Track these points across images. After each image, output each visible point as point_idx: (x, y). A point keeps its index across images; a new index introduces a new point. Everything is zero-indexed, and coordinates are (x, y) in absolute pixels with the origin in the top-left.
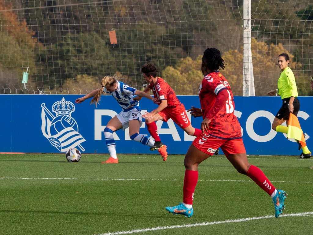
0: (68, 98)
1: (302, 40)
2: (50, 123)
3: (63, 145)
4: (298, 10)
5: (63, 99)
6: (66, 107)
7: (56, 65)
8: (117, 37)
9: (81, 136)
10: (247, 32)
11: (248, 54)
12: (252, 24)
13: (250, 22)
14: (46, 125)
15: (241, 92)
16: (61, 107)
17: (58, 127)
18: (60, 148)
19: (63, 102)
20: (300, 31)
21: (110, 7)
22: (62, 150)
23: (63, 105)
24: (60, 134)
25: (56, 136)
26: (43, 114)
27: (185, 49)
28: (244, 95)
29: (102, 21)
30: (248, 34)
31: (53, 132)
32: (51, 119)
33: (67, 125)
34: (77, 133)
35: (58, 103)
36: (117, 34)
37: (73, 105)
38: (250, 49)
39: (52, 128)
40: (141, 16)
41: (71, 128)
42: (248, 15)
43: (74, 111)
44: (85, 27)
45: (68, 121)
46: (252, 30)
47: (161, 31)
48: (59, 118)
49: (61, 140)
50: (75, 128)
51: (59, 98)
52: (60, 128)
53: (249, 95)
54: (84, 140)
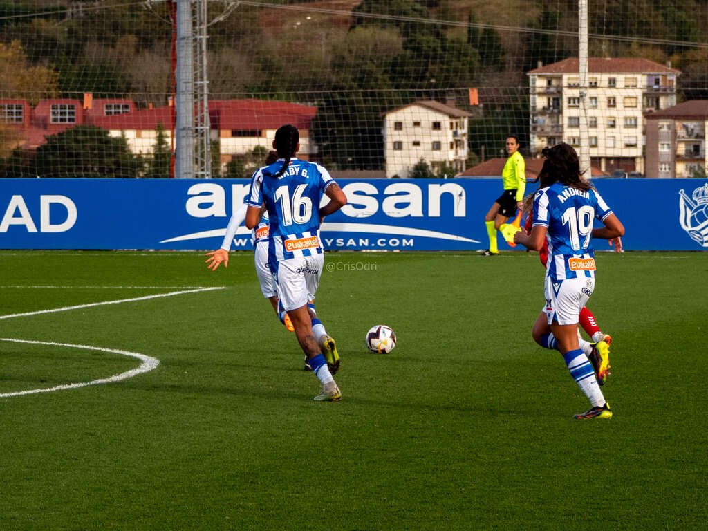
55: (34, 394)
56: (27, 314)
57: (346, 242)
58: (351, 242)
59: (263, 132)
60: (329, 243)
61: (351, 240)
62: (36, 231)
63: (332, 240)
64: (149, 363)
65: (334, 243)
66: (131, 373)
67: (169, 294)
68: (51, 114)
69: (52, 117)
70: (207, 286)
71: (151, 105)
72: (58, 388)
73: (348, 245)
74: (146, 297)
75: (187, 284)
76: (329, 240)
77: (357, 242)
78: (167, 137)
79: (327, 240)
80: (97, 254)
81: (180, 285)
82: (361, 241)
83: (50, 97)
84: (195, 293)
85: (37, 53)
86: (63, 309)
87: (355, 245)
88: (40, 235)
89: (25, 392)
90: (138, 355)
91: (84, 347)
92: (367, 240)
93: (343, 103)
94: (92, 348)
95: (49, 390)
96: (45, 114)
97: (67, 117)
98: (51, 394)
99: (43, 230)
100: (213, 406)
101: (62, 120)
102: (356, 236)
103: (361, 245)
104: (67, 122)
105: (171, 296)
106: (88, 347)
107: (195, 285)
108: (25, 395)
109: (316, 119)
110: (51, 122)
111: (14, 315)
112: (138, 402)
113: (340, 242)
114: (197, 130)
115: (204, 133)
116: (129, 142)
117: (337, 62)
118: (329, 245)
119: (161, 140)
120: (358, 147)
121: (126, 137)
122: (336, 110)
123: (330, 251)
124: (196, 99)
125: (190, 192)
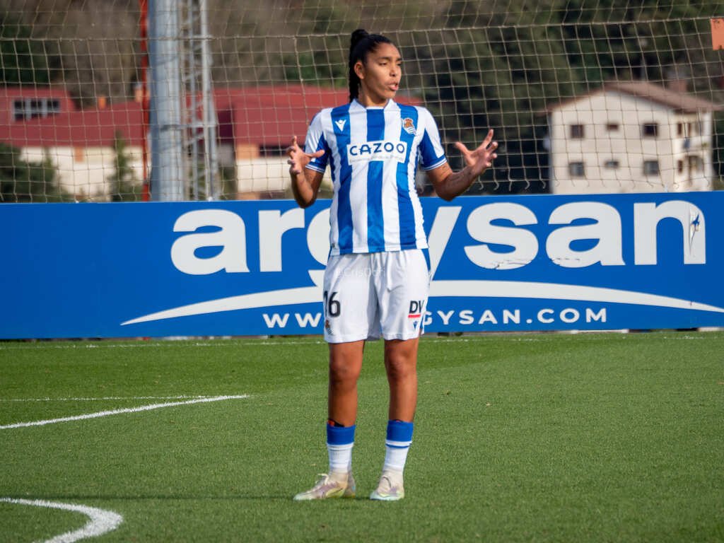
57: (477, 316)
58: (488, 316)
60: (446, 319)
61: (488, 312)
63: (451, 313)
64: (103, 521)
65: (455, 318)
67: (141, 409)
71: (103, 101)
73: (481, 322)
74: (95, 415)
75: (173, 392)
76: (446, 313)
77: (499, 317)
78: (134, 159)
79: (441, 313)
82: (506, 314)
87: (495, 322)
90: (81, 508)
92: (517, 312)
102: (497, 305)
103: (506, 321)
105: (145, 411)
107: (190, 393)
113: (466, 317)
114: (190, 131)
115: (205, 135)
116: (61, 172)
117: (458, 16)
118: (446, 322)
119: (121, 164)
120: (502, 175)
121: (55, 162)
122: (461, 108)
123: (446, 334)
124: (187, 74)
125: (179, 225)
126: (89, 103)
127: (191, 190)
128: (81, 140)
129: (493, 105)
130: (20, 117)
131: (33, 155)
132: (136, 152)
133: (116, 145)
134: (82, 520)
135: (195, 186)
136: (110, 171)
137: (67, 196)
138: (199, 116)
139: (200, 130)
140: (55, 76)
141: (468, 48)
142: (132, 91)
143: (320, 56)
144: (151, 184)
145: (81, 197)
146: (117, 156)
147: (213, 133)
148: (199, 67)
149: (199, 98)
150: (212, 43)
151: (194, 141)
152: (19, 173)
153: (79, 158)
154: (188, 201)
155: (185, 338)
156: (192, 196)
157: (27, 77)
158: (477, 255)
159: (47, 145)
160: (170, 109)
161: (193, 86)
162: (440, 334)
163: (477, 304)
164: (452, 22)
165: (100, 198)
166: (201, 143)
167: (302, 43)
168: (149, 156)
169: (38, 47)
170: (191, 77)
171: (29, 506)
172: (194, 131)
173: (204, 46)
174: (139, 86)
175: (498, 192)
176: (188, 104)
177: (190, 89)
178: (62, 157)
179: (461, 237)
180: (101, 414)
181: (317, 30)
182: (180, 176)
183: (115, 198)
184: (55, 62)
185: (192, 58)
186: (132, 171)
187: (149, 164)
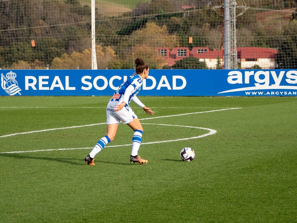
0: (13, 71)
1: (118, 44)
2: (5, 83)
3: (11, 92)
4: (116, 31)
5: (11, 71)
6: (13, 75)
7: (8, 56)
8: (35, 44)
9: (19, 88)
10: (94, 41)
11: (94, 50)
12: (96, 37)
13: (95, 36)
14: (4, 83)
15: (91, 68)
16: (10, 75)
17: (9, 84)
18: (10, 94)
19: (11, 73)
20: (117, 40)
21: (32, 30)
22: (11, 95)
23: (11, 74)
24: (10, 87)
25: (8, 88)
26: (2, 79)
27: (66, 49)
28: (92, 69)
29: (28, 36)
30: (94, 42)
31: (7, 87)
32: (6, 81)
33: (13, 83)
34: (17, 87)
35: (9, 73)
36: (35, 42)
37: (15, 74)
38: (95, 48)
39: (6, 84)
40: (46, 34)
41: (15, 85)
42: (94, 33)
43: (16, 77)
44: (20, 39)
45: (13, 82)
46: (96, 40)
47: (55, 40)
48: (9, 80)
49: (10, 90)
50: (16, 84)
51: (9, 71)
52: (10, 85)
53: (95, 69)
54: (21, 90)
55: (169, 142)
56: (167, 116)
57: (288, 93)
58: (290, 93)
59: (257, 59)
60: (282, 93)
61: (290, 92)
62: (171, 89)
63: (283, 92)
64: (213, 132)
65: (283, 93)
66: (206, 135)
67: (221, 110)
68: (177, 53)
69: (177, 54)
70: (235, 107)
71: (215, 49)
72: (178, 140)
73: (289, 94)
74: (212, 111)
75: (227, 107)
76: (282, 92)
77: (292, 93)
78: (221, 61)
79: (280, 92)
80: (194, 97)
81: (225, 107)
82: (294, 93)
83: (177, 47)
84: (231, 110)
85: (172, 30)
86: (181, 115)
87: (291, 94)
88: (172, 91)
89: (166, 141)
90: (208, 129)
91: (188, 127)
92: (296, 92)
93: (288, 49)
94: (191, 127)
95: (175, 140)
96: (175, 53)
97: (183, 54)
98: (176, 142)
99: (173, 89)
100: (237, 146)
101: (181, 55)
102: (292, 91)
103: (293, 94)
104: (183, 56)
105: (222, 111)
106: (190, 127)
107: (231, 107)
108: (166, 142)
109: (277, 55)
110: (177, 56)
111: (162, 117)
112: (208, 145)
113: (286, 93)
114: (232, 55)
115: (235, 57)
116: (206, 63)
117: (286, 33)
118: (282, 94)
119: (219, 62)
120: (293, 65)
121: (206, 62)
122: (285, 52)
123: (281, 96)
124: (231, 44)
125: (229, 74)
126: (212, 50)
127: (232, 67)
128: (211, 57)
129: (292, 51)
130: (199, 53)
131: (201, 60)
132: (221, 60)
133: (218, 58)
134: (208, 132)
135: (233, 66)
136: (217, 63)
137: (208, 68)
138: (234, 52)
139: (234, 56)
140: (206, 44)
141: (287, 40)
142: (221, 47)
143: (258, 41)
144: (224, 66)
145: (211, 69)
146: (218, 60)
147: (236, 56)
148: (234, 43)
149: (234, 49)
150: (237, 39)
151: (232, 58)
152: (198, 64)
153: (210, 61)
154: (231, 69)
155: (230, 96)
156: (232, 68)
157: (200, 44)
158: (288, 81)
159: (204, 58)
160: (228, 51)
161: (232, 47)
162: (280, 96)
163: (288, 91)
164: (284, 35)
165: (214, 69)
166: (234, 58)
167: (255, 38)
168: (224, 60)
169: (202, 39)
170: (232, 45)
171: (198, 129)
172: (233, 56)
173: (235, 39)
174: (222, 47)
175: (292, 68)
176: (232, 50)
177: (232, 48)
178: (207, 60)
179: (285, 77)
180: (213, 111)
181: (258, 36)
182: (230, 64)
183: (217, 69)
184: (206, 41)
185: (232, 41)
186: (221, 64)
187: (224, 62)
